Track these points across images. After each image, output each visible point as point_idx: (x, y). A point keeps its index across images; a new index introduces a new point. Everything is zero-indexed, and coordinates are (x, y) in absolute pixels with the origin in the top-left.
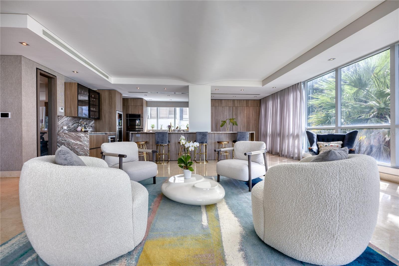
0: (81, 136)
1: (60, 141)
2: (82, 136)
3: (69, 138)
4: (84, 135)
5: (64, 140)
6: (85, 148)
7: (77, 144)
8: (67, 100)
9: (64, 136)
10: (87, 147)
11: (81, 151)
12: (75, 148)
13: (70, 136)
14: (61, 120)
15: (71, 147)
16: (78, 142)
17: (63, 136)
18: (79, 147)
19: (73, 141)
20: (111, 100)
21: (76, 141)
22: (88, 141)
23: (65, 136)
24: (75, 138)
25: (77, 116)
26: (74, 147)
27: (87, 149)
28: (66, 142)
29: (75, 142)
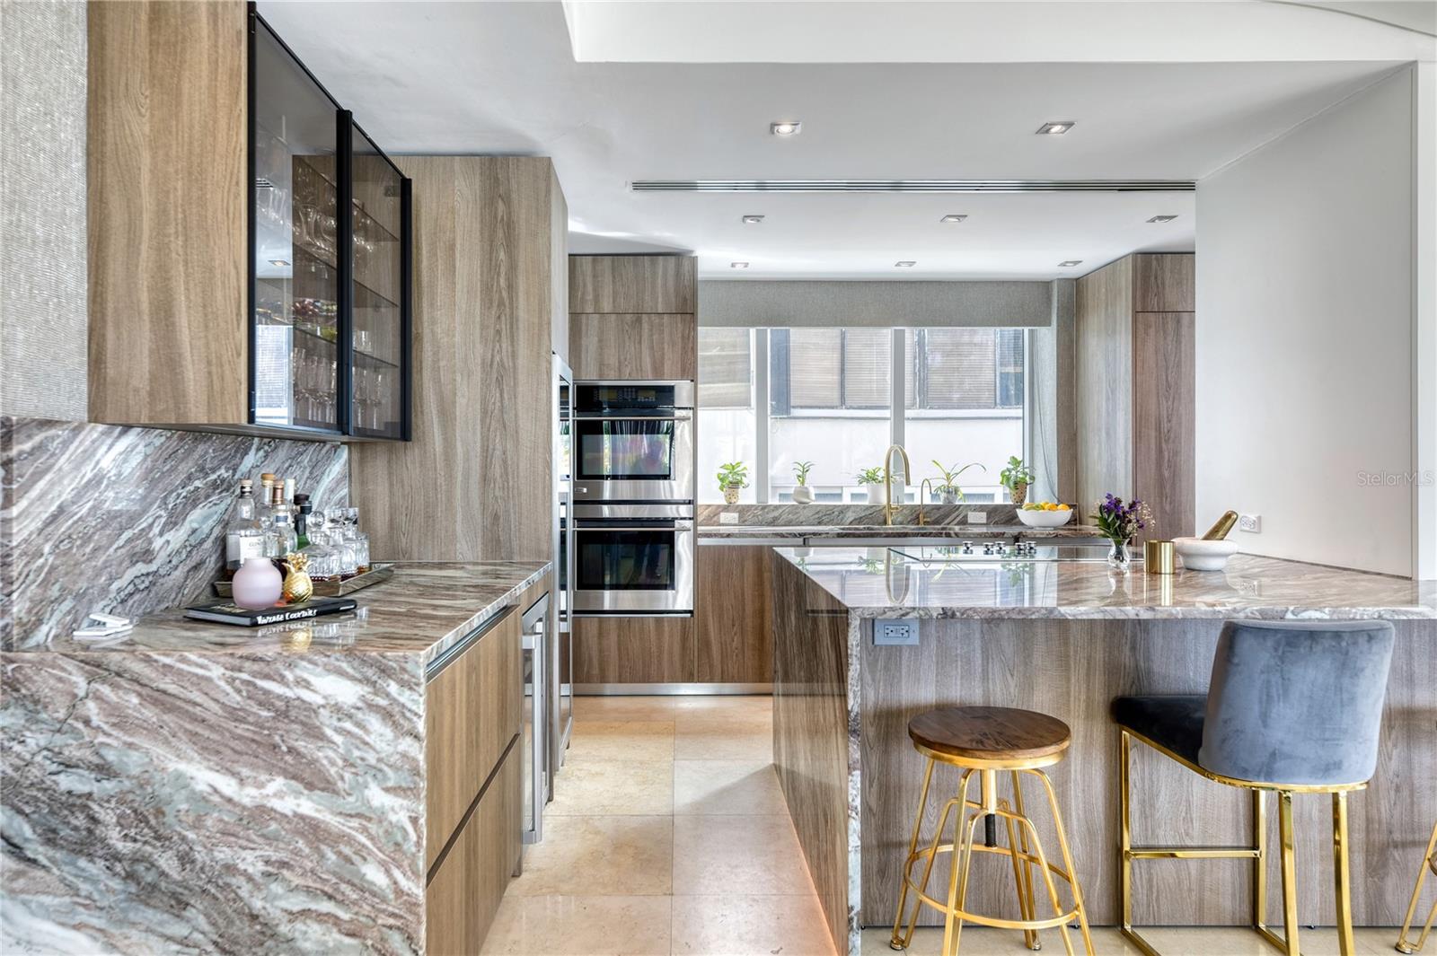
0: (311, 709)
1: (35, 772)
2: (337, 709)
3: (153, 731)
4: (364, 690)
5: (87, 754)
6: (373, 874)
7: (262, 813)
8: (117, 219)
9: (92, 708)
10: (395, 854)
11: (321, 918)
12: (230, 869)
13: (159, 699)
14: (41, 485)
15: (185, 859)
16: (279, 783)
17: (74, 701)
18: (284, 864)
19: (203, 776)
20: (502, 255)
21: (242, 781)
22: (415, 772)
23: (98, 698)
24: (241, 729)
25: (244, 421)
26: (223, 854)
27: (399, 892)
28: (109, 786)
29: (228, 786)
